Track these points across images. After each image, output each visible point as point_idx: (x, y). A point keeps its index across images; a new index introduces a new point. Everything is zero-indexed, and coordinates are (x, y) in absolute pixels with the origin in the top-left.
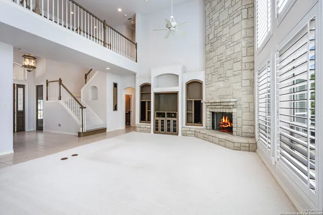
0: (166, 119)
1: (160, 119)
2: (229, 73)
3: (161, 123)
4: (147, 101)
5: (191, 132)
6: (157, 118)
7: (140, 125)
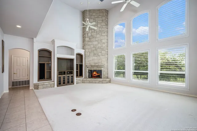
0: (66, 76)
1: (62, 76)
2: (100, 54)
3: (63, 79)
4: (46, 63)
5: (80, 81)
6: (60, 76)
7: (39, 83)
